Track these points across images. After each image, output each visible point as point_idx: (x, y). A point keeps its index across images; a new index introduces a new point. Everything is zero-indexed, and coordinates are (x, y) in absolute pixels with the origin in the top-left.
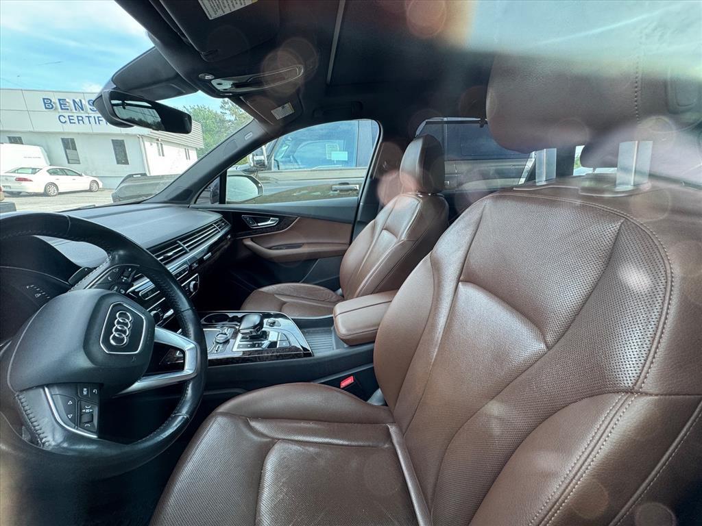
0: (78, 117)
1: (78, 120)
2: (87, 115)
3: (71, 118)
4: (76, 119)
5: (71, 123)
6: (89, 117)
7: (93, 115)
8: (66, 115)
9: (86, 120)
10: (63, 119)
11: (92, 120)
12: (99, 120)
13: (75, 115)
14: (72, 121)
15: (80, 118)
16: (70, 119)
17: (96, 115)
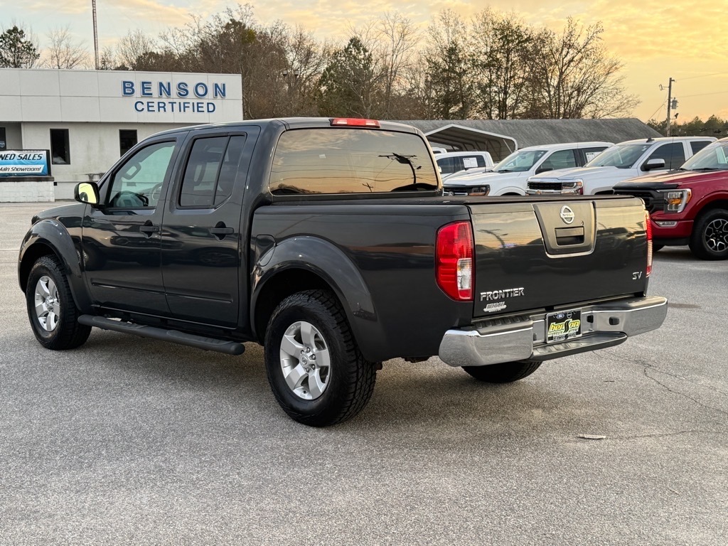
2: (172, 101)
3: (150, 104)
4: (156, 105)
7: (177, 101)
8: (145, 100)
10: (140, 106)
13: (156, 101)
14: (150, 109)
15: (162, 105)
16: (148, 107)
17: (182, 101)
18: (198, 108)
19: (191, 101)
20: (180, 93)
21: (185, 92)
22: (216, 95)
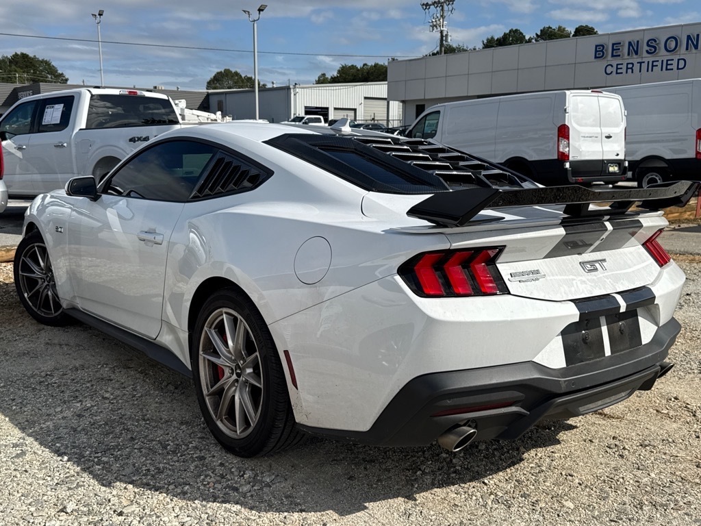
0: (628, 64)
1: (627, 68)
2: (640, 60)
3: (619, 66)
4: (624, 67)
5: (617, 73)
6: (641, 63)
7: (646, 60)
8: (614, 63)
9: (637, 67)
10: (609, 70)
11: (644, 66)
12: (653, 66)
13: (625, 63)
14: (619, 71)
15: (630, 66)
16: (617, 69)
19: (661, 59)
20: (647, 52)
21: (653, 50)
22: (687, 49)
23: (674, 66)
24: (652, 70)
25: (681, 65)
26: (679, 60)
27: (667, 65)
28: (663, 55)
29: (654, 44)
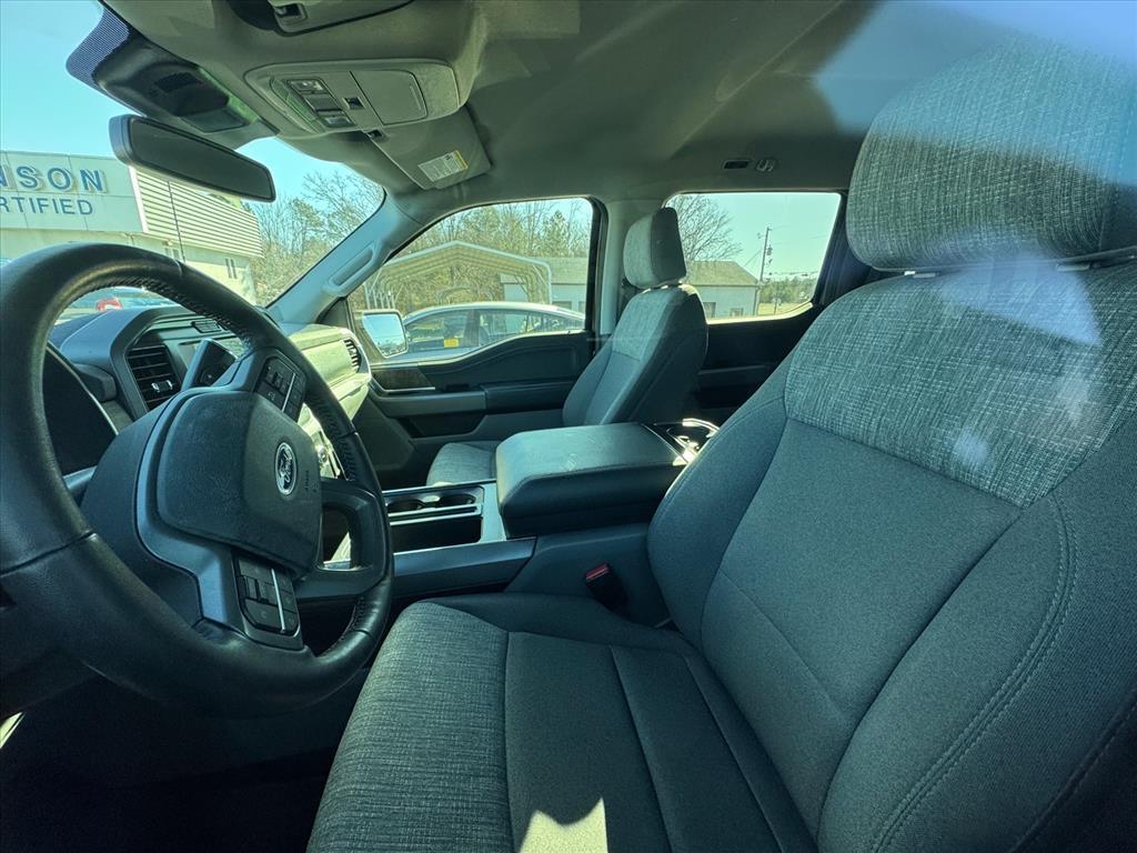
2: (15, 195)
6: (18, 199)
7: (25, 196)
9: (13, 204)
11: (26, 204)
12: (40, 206)
17: (35, 196)
18: (64, 207)
19: (51, 197)
20: (21, 183)
21: (33, 183)
22: (86, 188)
23: (77, 210)
24: (41, 211)
25: (86, 208)
26: (79, 202)
27: (63, 206)
28: (51, 193)
29: (30, 174)
